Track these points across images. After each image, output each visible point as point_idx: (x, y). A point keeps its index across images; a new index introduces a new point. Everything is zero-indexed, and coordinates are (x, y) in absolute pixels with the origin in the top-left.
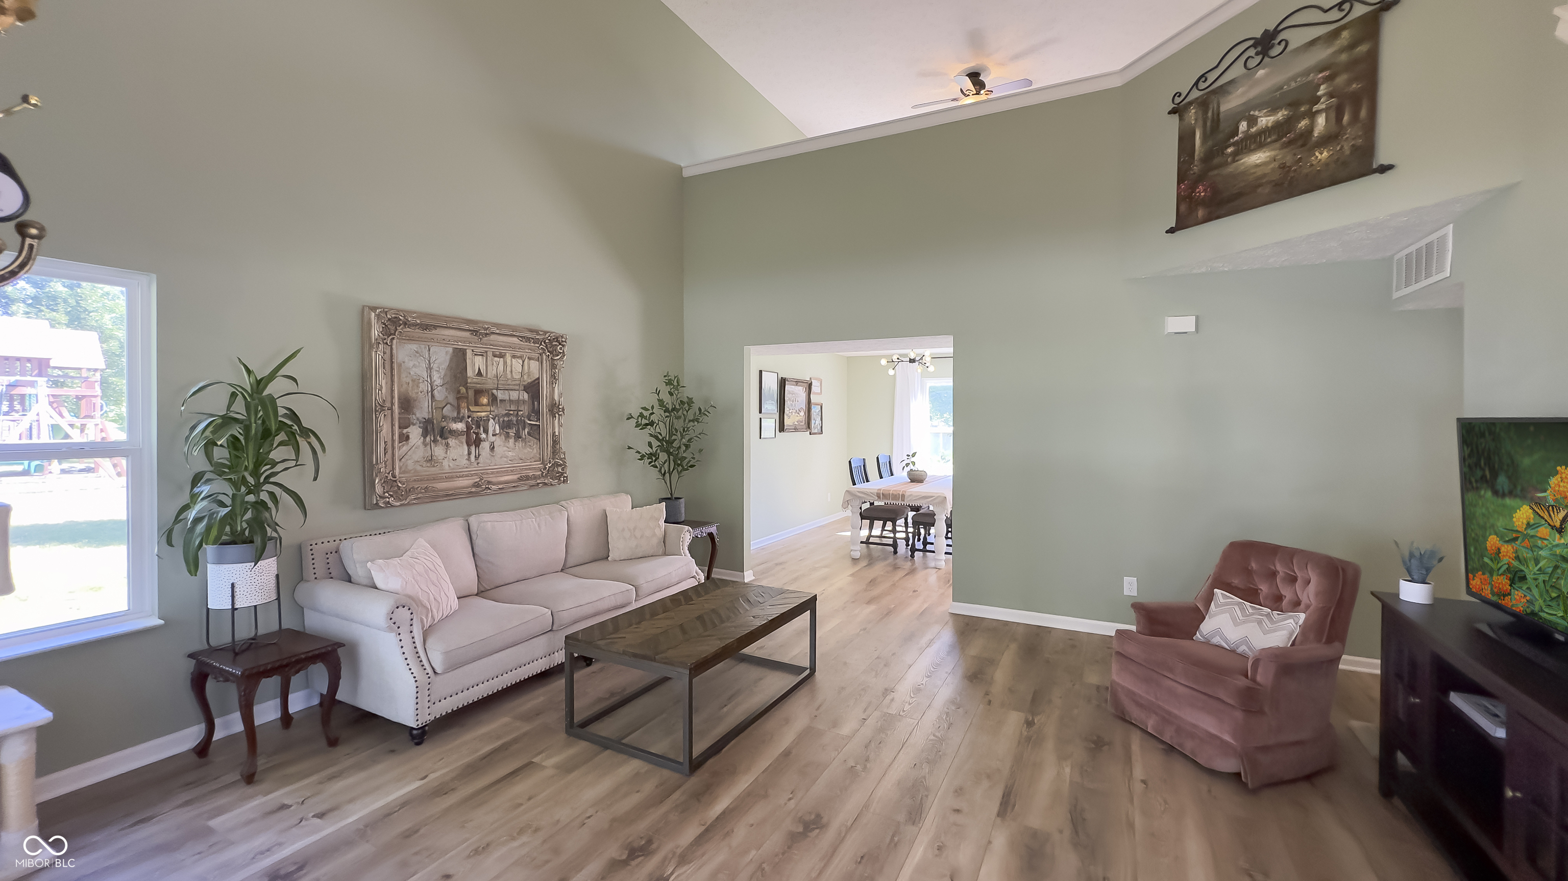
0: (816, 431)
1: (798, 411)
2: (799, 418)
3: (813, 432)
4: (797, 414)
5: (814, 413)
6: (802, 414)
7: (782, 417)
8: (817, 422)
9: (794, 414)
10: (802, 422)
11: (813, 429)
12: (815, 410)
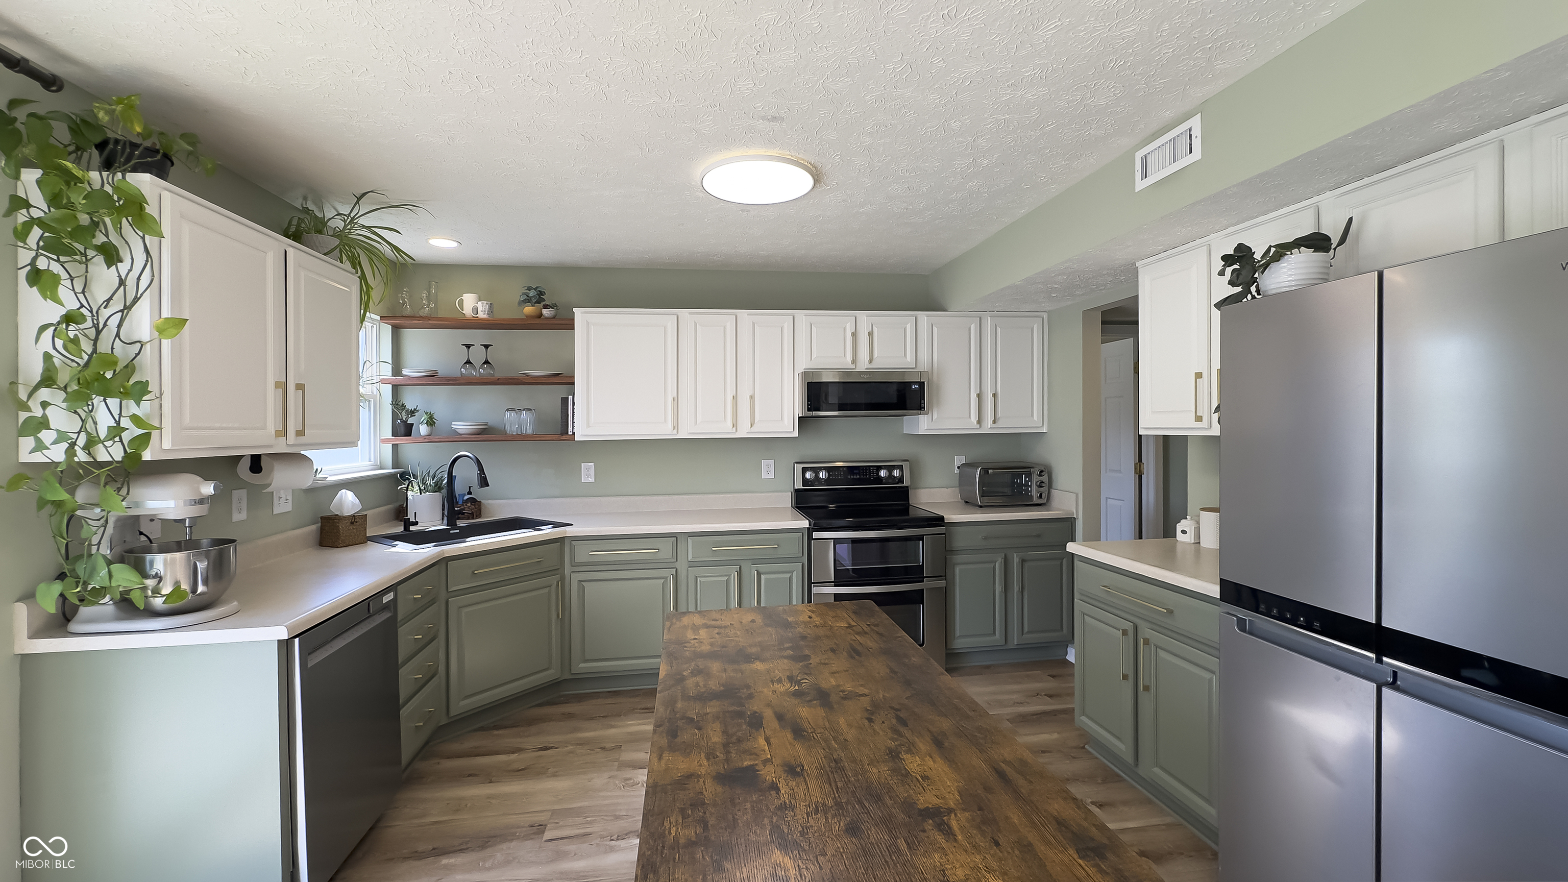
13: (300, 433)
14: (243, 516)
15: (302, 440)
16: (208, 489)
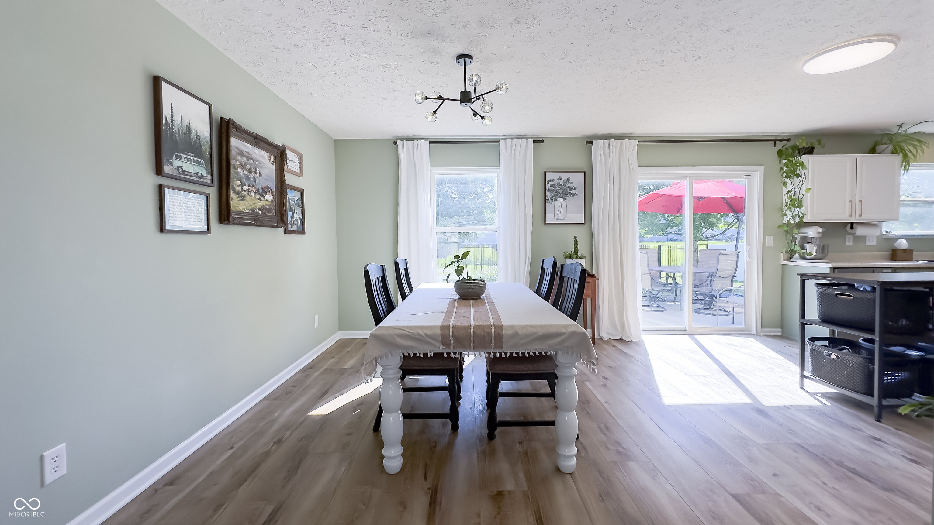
0: (295, 228)
1: (261, 191)
2: (264, 203)
3: (289, 229)
4: (258, 196)
5: (291, 201)
6: (269, 197)
7: (224, 194)
8: (296, 216)
9: (252, 194)
10: (269, 210)
11: (290, 226)
12: (292, 196)
13: (860, 216)
14: (851, 243)
15: (861, 218)
16: (820, 230)
